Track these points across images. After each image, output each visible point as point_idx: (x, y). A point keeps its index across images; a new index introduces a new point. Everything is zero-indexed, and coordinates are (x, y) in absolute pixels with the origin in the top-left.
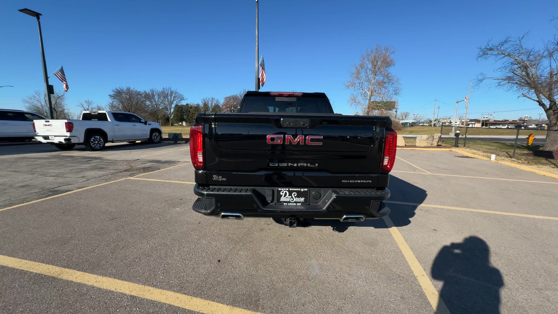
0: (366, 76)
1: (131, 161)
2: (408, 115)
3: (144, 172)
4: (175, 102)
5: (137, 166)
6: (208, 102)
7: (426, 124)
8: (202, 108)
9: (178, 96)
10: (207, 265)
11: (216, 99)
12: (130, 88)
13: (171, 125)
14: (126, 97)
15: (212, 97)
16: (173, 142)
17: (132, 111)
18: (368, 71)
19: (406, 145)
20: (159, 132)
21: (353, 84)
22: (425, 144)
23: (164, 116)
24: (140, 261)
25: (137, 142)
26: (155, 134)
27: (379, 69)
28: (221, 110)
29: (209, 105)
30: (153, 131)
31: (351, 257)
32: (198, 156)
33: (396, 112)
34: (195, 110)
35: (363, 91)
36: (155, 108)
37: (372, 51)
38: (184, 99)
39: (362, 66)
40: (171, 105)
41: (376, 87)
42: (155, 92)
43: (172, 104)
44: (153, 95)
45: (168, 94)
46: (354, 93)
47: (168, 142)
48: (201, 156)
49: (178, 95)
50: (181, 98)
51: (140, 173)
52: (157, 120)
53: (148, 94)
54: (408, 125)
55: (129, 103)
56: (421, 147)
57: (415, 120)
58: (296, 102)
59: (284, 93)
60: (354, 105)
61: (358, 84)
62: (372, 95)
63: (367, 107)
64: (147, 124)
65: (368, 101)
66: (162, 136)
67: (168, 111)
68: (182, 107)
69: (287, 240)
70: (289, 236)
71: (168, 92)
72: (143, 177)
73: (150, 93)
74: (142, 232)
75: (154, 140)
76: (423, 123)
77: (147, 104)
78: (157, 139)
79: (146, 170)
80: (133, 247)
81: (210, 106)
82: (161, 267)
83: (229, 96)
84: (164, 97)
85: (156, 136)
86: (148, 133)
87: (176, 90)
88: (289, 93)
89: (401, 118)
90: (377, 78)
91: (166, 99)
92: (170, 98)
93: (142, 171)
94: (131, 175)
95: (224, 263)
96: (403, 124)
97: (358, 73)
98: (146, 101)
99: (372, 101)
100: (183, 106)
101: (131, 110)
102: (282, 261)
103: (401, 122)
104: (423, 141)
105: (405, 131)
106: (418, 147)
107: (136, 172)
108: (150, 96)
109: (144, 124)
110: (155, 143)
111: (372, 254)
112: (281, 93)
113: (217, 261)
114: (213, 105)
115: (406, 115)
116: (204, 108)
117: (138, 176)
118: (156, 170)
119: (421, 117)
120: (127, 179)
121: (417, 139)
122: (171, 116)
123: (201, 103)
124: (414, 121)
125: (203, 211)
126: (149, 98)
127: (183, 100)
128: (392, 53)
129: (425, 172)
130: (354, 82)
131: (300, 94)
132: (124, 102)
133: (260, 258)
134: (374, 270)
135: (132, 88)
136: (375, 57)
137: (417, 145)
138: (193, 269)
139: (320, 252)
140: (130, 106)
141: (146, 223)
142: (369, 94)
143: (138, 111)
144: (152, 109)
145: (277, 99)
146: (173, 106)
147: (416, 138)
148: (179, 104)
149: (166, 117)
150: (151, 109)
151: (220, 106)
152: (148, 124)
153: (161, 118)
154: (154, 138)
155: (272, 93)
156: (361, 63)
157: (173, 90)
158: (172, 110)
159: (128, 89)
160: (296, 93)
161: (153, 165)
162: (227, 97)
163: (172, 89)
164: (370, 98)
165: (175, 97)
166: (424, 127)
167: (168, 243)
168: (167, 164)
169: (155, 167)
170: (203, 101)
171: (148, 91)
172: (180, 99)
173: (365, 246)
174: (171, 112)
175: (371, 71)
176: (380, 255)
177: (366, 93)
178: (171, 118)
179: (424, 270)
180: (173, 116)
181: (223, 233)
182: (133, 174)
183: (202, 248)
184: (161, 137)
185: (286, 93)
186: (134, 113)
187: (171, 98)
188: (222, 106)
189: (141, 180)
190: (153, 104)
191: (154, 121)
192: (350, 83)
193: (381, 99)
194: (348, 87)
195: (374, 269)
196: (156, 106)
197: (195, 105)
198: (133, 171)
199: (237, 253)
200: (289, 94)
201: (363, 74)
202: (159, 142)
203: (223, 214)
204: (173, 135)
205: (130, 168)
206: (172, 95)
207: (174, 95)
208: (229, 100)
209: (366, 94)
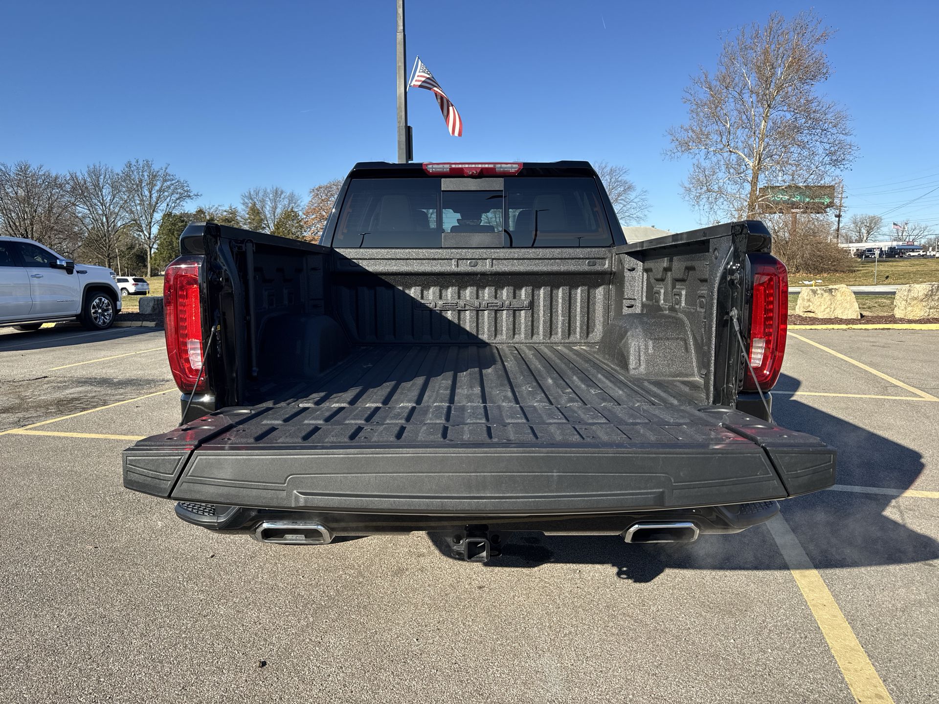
0: (740, 112)
1: (24, 383)
2: (875, 224)
3: (61, 413)
4: (163, 206)
5: (39, 395)
6: (263, 202)
7: (933, 253)
8: (246, 220)
9: (172, 188)
10: (228, 676)
11: (287, 193)
12: (27, 167)
13: (151, 276)
14: (16, 193)
15: (275, 188)
16: (152, 324)
17: (35, 235)
18: (746, 96)
19: (862, 316)
20: (111, 294)
21: (701, 138)
22: (919, 312)
23: (131, 247)
24: (28, 667)
25: (45, 326)
26: (97, 301)
27: (780, 88)
28: (302, 227)
29: (267, 213)
30: (92, 291)
31: (663, 648)
32: (191, 352)
33: (839, 216)
35: (733, 157)
36: (102, 224)
37: (757, 36)
38: (189, 196)
39: (727, 82)
40: (152, 216)
41: (771, 142)
42: (102, 177)
43: (154, 211)
44: (98, 187)
45: (141, 181)
46: (706, 164)
47: (139, 323)
48: (199, 352)
49: (173, 184)
50: (182, 191)
51: (47, 415)
52: (108, 259)
53: (82, 182)
54: (877, 255)
55: (27, 213)
56: (910, 322)
57: (900, 240)
58: (502, 191)
59: (467, 166)
60: (705, 200)
61: (715, 137)
62: (759, 168)
63: (746, 204)
64: (75, 271)
65: (748, 187)
66: (118, 308)
67: (142, 231)
68: (182, 218)
69: (474, 599)
70: (480, 588)
71: (143, 175)
72: (56, 427)
73: (89, 180)
74: (39, 585)
75: (96, 318)
76: (925, 248)
77: (79, 213)
78: (104, 316)
79: (64, 406)
80: (9, 627)
81: (269, 216)
82: (87, 684)
83: (325, 183)
84: (130, 191)
85: (101, 308)
86: (79, 298)
87: (166, 168)
88: (480, 166)
89: (854, 236)
90: (774, 114)
91: (137, 198)
92: (147, 193)
93: (53, 409)
94: (18, 424)
95: (277, 670)
96: (860, 254)
97: (717, 103)
98: (74, 205)
99: (760, 185)
100: (188, 215)
101: (29, 233)
102: (454, 661)
103: (854, 247)
104: (915, 302)
105: (866, 275)
106: (902, 321)
107: (35, 415)
108: (86, 188)
109: (65, 272)
110: (97, 328)
111: (726, 638)
112: (457, 166)
113: (258, 664)
114: (279, 211)
115: (871, 225)
116: (250, 223)
117: (38, 424)
118: (95, 407)
119: (915, 232)
120: (9, 434)
121: (897, 296)
122: (151, 248)
123: (244, 207)
124: (895, 244)
125: (206, 519)
126: (86, 194)
127: (188, 200)
128: (818, 39)
129: (916, 395)
130: (704, 129)
131: (514, 166)
132: (10, 210)
133: (387, 654)
134: (728, 683)
135: (33, 167)
136: (766, 52)
137: (898, 314)
138: (183, 688)
139: (570, 633)
140: (28, 222)
141: (51, 559)
142: (751, 164)
143: (52, 236)
144: (93, 228)
145: (447, 184)
146: (158, 216)
147: (894, 293)
148: (177, 212)
149: (136, 249)
150: (90, 227)
151: (300, 213)
152: (78, 272)
153: (122, 255)
154: (96, 312)
155: (431, 166)
156: (724, 71)
157: (156, 170)
158: (155, 230)
159: (23, 170)
160: (504, 166)
161: (87, 392)
163: (155, 167)
164: (756, 177)
165: (164, 191)
166: (924, 261)
167: (115, 615)
168: (129, 389)
169: (93, 397)
170: (246, 201)
171: (82, 173)
172: (177, 196)
173: (708, 616)
174: (152, 236)
175: (754, 96)
176: (753, 640)
177: (740, 161)
178: (152, 252)
179: (884, 681)
180: (157, 249)
181: (280, 585)
182: (24, 418)
183: (213, 627)
184: (116, 311)
185: (473, 166)
186: (40, 241)
187: (150, 192)
188: (307, 214)
189: (47, 436)
190: (97, 213)
191: (101, 264)
192: (691, 133)
193: (788, 178)
194: (685, 146)
195: (729, 679)
196: (104, 220)
197: (225, 213)
198: (27, 410)
199: (319, 639)
200: (482, 169)
201: (730, 106)
202: (111, 326)
203: (266, 525)
204: (151, 304)
205: (17, 401)
206: (155, 185)
207: (159, 184)
208: (327, 195)
209: (744, 167)
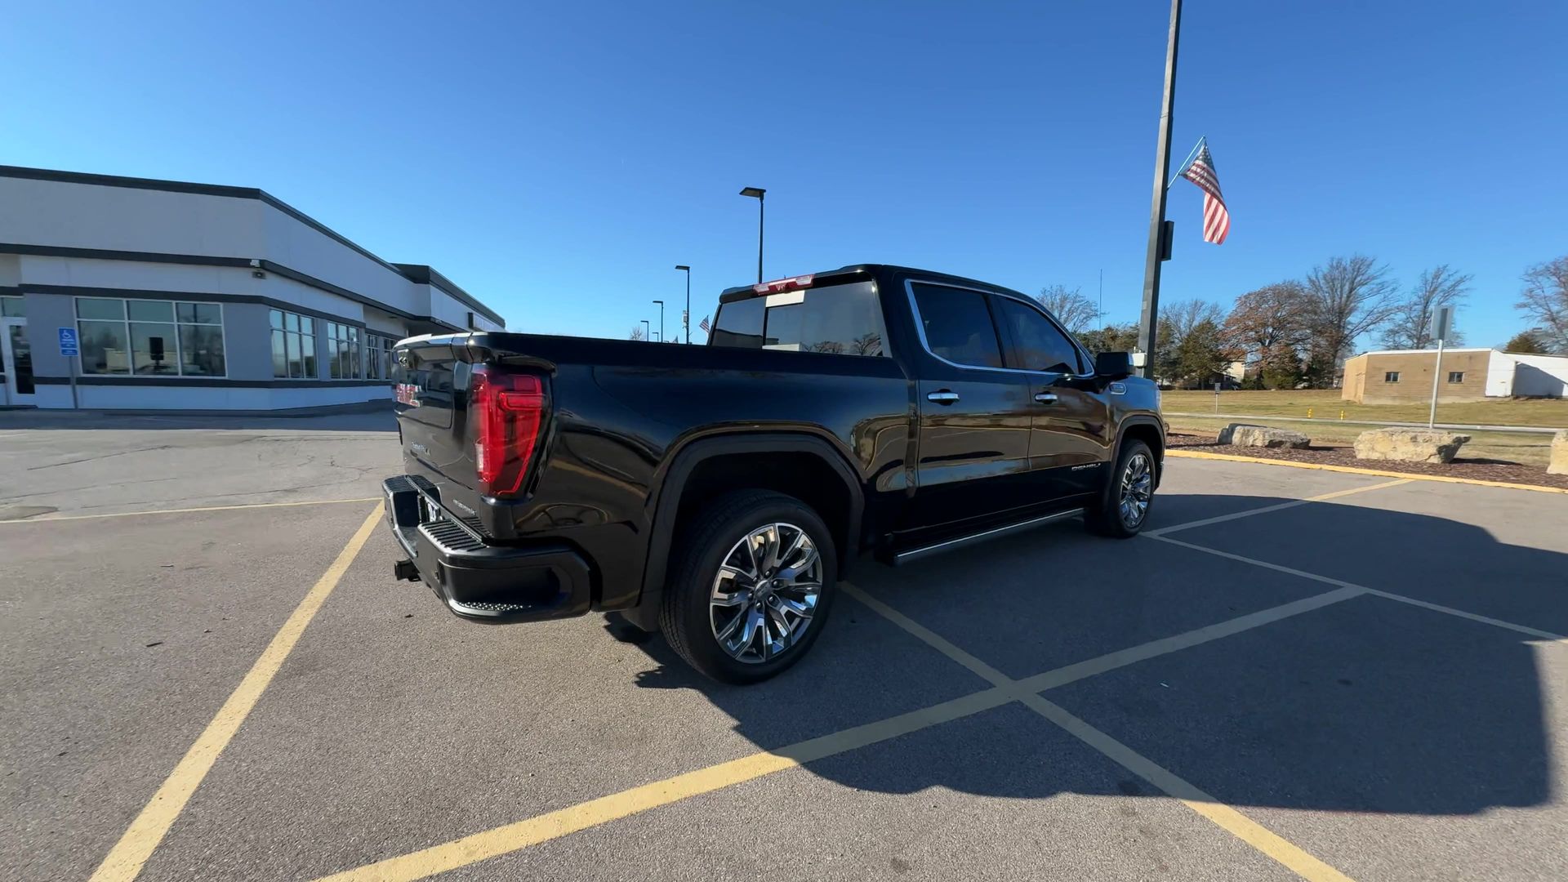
6: (1179, 315)
9: (1081, 308)
11: (1210, 302)
15: (1196, 300)
34: (1125, 342)
38: (1097, 315)
49: (1081, 305)
50: (1090, 311)
71: (1055, 299)
83: (1257, 288)
87: (1077, 291)
114: (1195, 322)
127: (1094, 318)
148: (1083, 330)
151: (1219, 325)
162: (1249, 294)
165: (1073, 312)
172: (1085, 315)
187: (1061, 314)
188: (1227, 325)
208: (1258, 302)
